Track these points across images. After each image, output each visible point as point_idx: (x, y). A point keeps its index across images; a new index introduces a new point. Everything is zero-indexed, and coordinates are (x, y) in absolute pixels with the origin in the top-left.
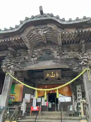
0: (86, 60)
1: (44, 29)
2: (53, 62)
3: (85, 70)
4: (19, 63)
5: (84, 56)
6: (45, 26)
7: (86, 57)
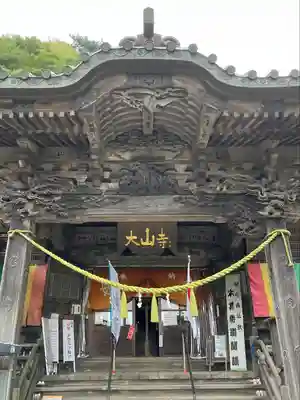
0: (281, 204)
1: (162, 93)
2: (175, 200)
3: (275, 235)
4: (57, 195)
5: (275, 190)
6: (165, 82)
7: (281, 195)
